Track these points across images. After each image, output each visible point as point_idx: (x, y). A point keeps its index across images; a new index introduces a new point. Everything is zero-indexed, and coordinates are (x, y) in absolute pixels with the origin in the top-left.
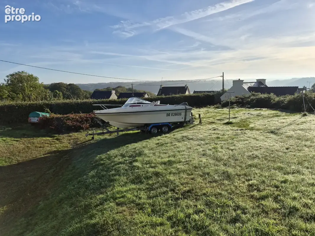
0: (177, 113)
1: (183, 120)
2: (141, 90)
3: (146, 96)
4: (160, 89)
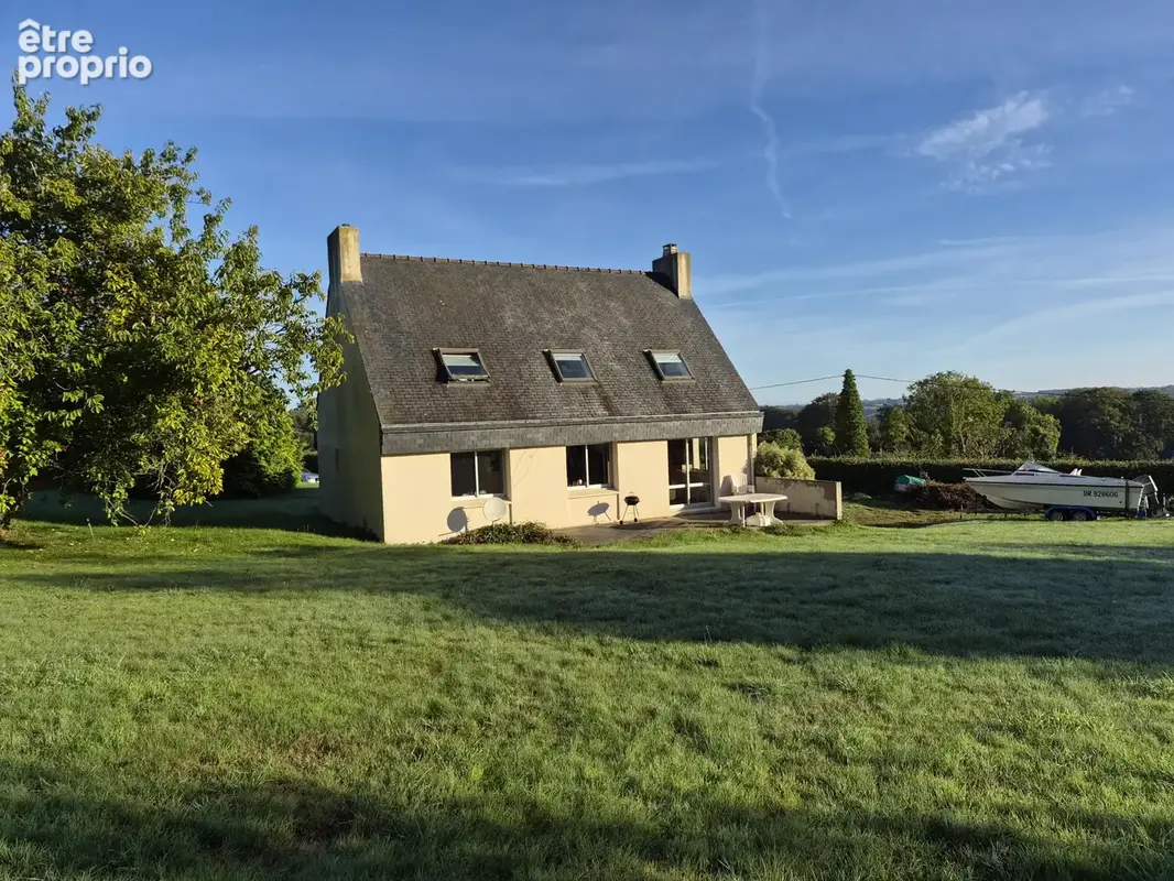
0: (1109, 492)
1: (1123, 506)
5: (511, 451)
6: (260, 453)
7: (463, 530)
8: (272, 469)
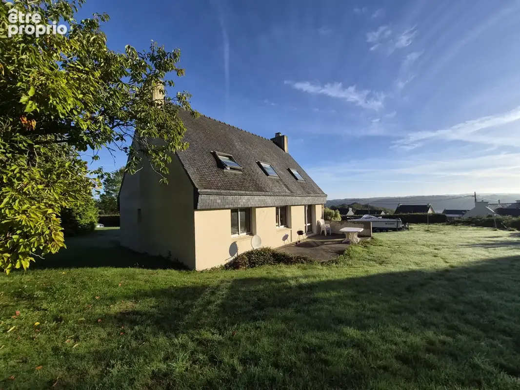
0: (392, 223)
1: (396, 227)
2: (379, 207)
3: (383, 213)
4: (398, 208)
5: (257, 209)
6: (77, 214)
7: (236, 255)
8: (84, 221)
